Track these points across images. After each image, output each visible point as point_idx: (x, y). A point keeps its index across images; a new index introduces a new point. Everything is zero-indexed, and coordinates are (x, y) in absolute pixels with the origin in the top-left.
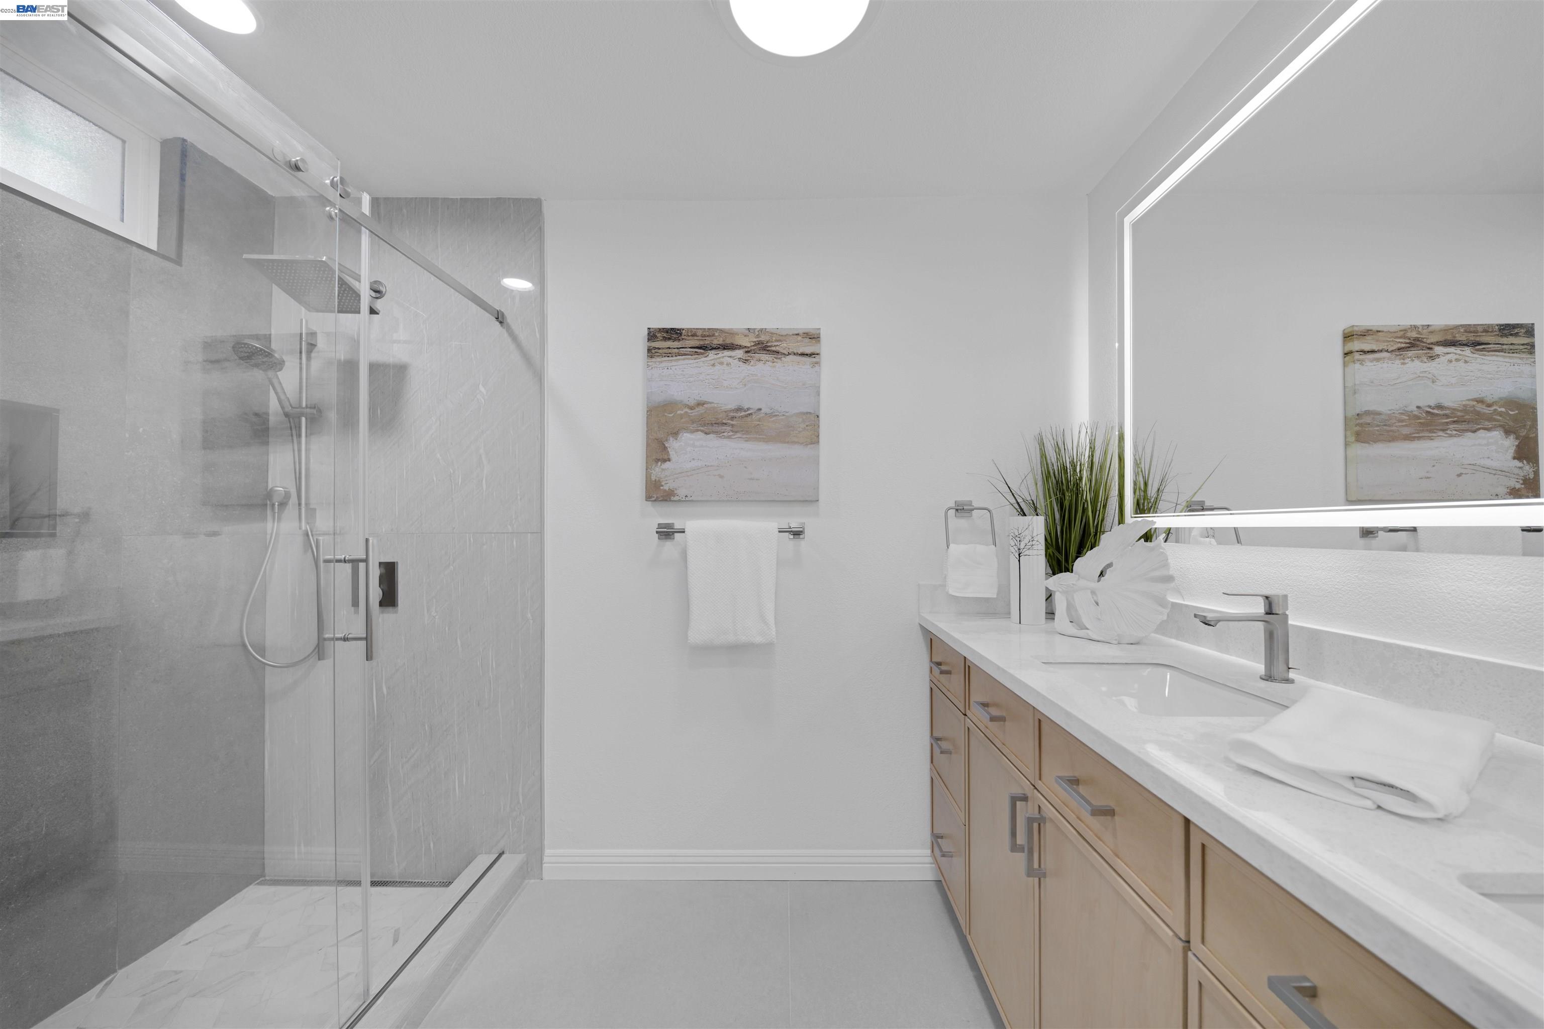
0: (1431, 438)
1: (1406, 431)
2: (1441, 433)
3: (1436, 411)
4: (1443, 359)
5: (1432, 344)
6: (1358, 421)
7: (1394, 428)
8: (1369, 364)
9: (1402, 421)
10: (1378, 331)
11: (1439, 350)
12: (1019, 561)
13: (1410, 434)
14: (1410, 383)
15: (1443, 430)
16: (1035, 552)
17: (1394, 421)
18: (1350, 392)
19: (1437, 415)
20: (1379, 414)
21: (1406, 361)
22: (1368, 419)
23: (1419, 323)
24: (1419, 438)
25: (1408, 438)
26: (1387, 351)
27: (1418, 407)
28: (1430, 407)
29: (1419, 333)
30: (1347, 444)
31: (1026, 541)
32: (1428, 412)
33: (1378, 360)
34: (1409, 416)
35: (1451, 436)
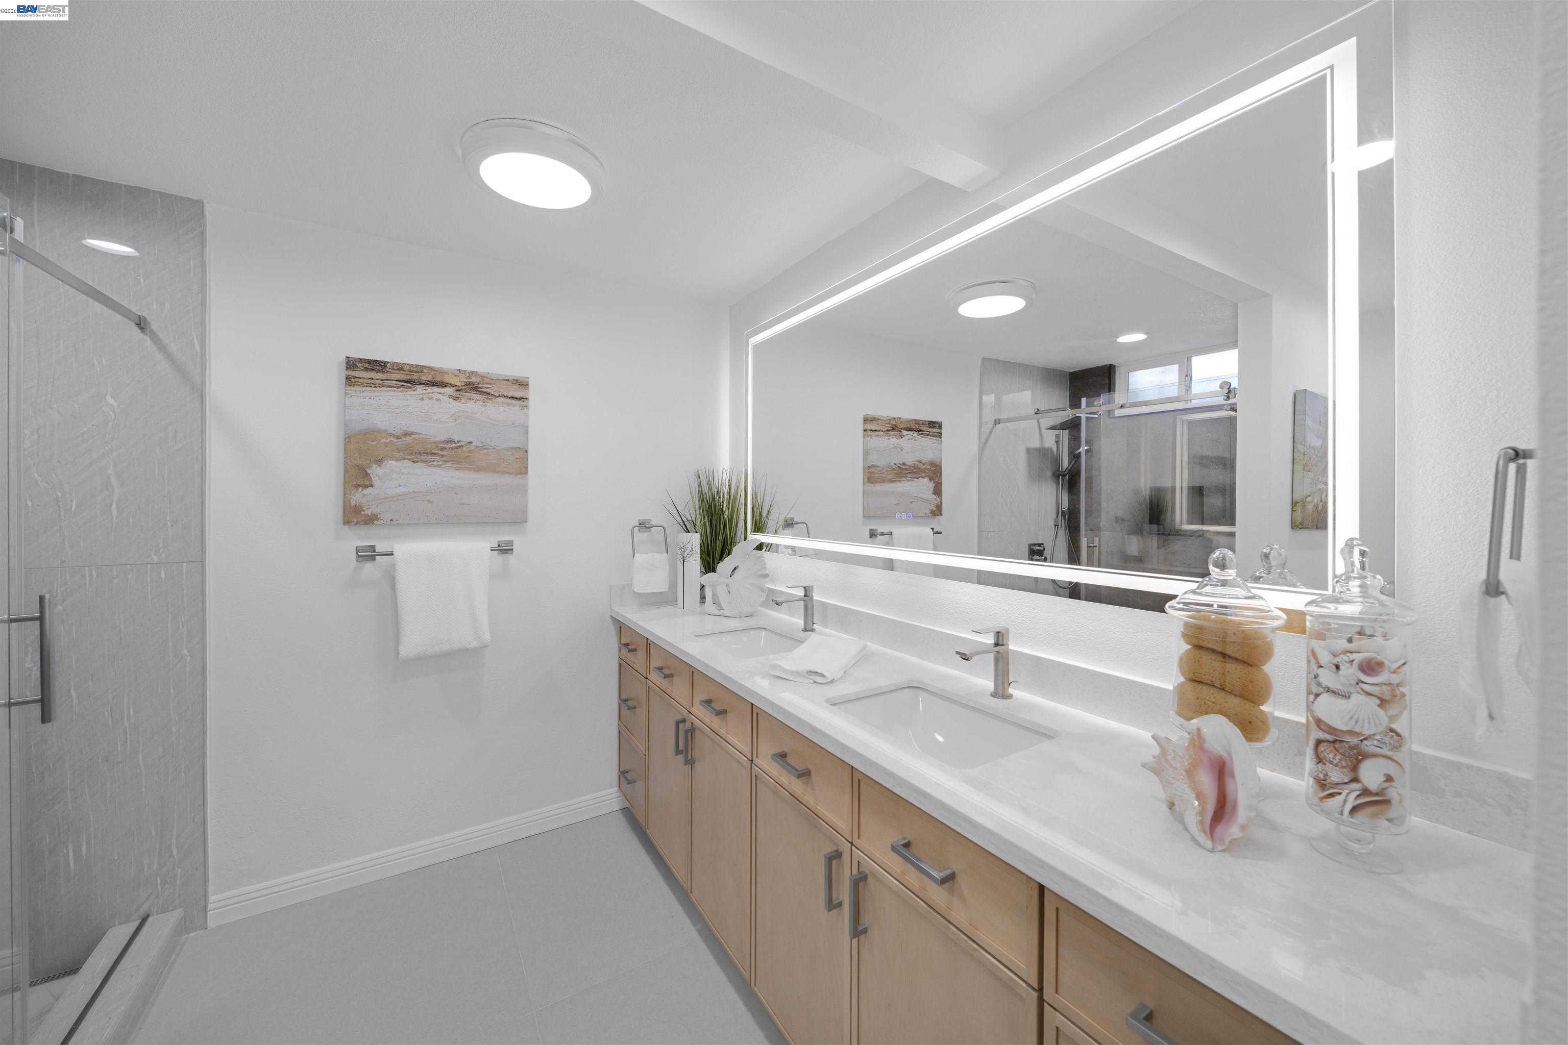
0: (900, 482)
1: (889, 477)
2: (904, 479)
3: (902, 466)
4: (906, 438)
5: (901, 429)
6: (869, 471)
7: (884, 475)
8: (874, 438)
9: (887, 471)
10: (878, 419)
11: (904, 432)
12: (683, 565)
13: (892, 479)
14: (892, 450)
15: (905, 477)
16: (694, 559)
17: (884, 471)
18: (866, 453)
19: (903, 469)
20: (878, 467)
21: (891, 437)
22: (873, 470)
23: (896, 416)
24: (895, 481)
25: (891, 481)
26: (882, 431)
27: (895, 464)
28: (900, 464)
29: (896, 422)
30: (864, 483)
31: (688, 551)
32: (899, 467)
33: (878, 436)
34: (891, 468)
35: (908, 480)
